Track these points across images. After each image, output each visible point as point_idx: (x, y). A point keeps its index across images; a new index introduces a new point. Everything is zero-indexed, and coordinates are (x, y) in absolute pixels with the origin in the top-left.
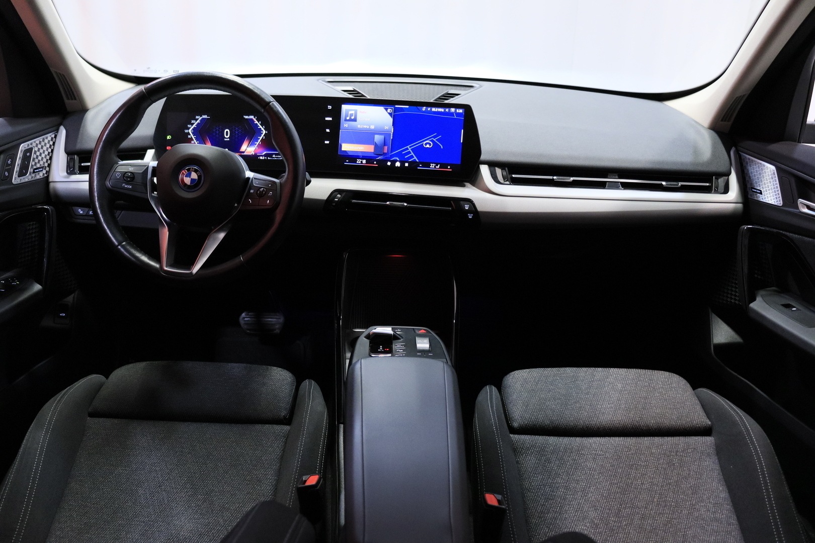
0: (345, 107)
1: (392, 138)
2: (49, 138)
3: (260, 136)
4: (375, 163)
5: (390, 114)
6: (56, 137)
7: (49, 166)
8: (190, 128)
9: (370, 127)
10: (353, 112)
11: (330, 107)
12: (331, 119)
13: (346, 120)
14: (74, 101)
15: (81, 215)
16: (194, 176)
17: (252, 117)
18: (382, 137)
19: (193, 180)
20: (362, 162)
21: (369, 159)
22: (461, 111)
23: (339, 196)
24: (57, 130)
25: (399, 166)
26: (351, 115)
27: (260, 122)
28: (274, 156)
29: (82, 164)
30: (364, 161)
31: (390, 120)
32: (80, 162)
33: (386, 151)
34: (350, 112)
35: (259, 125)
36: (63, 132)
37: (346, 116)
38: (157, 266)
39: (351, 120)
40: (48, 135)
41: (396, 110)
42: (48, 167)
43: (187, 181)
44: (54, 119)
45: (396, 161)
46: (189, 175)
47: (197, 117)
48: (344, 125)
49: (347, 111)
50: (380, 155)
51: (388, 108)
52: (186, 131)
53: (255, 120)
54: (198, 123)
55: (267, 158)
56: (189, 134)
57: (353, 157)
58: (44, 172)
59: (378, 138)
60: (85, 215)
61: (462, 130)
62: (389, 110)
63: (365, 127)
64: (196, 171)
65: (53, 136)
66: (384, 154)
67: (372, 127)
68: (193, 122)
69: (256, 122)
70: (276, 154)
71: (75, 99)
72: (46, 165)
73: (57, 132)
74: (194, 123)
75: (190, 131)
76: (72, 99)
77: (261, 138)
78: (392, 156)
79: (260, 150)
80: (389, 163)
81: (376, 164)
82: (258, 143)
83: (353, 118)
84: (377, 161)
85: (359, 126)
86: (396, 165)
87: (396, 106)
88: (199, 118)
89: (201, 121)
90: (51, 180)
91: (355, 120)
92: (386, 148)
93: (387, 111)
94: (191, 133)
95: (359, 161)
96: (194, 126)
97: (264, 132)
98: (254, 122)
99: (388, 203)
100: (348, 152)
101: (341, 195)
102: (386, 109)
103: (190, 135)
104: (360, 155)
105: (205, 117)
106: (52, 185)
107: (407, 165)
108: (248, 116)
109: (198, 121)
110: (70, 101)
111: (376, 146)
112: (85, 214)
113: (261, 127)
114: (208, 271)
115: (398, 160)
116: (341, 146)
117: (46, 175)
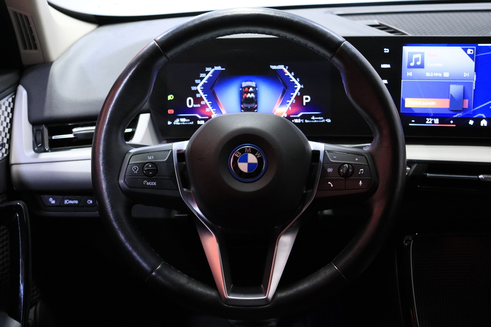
0: (407, 50)
1: (474, 88)
2: (7, 104)
3: (294, 92)
4: (452, 122)
5: (471, 56)
6: (14, 101)
7: (9, 141)
8: (198, 84)
9: (443, 75)
10: (419, 56)
11: (387, 51)
12: (388, 66)
13: (409, 67)
14: (33, 51)
15: (53, 206)
16: (252, 159)
17: (281, 67)
18: (461, 87)
19: (250, 165)
20: (433, 122)
21: (443, 117)
23: (408, 169)
24: (15, 92)
25: (486, 125)
26: (417, 59)
27: (293, 74)
28: (313, 118)
29: (54, 137)
30: (437, 121)
31: (472, 64)
32: (51, 134)
33: (466, 105)
34: (415, 56)
35: (291, 77)
36: (22, 93)
37: (410, 61)
38: (213, 294)
39: (416, 66)
40: (4, 100)
41: (479, 50)
42: (7, 143)
43: (243, 167)
44: (9, 77)
45: (481, 118)
46: (245, 160)
47: (207, 69)
48: (408, 74)
49: (411, 55)
50: (459, 111)
51: (467, 49)
52: (194, 88)
53: (286, 70)
54: (210, 78)
55: (304, 121)
56: (197, 92)
57: (421, 116)
58: (4, 150)
59: (455, 90)
60: (59, 206)
62: (469, 51)
63: (436, 75)
64: (253, 152)
65: (10, 100)
66: (464, 110)
67: (446, 75)
68: (202, 75)
69: (288, 73)
70: (316, 116)
71: (36, 48)
72: (5, 141)
73: (15, 94)
74: (204, 78)
75: (199, 88)
76: (31, 48)
77: (295, 95)
78: (475, 113)
79: (295, 110)
80: (471, 122)
81: (453, 124)
82: (290, 102)
83: (419, 63)
84: (454, 119)
85: (428, 75)
86: (482, 125)
87: (479, 45)
88: (211, 71)
89: (213, 74)
90: (13, 160)
91: (422, 66)
92: (466, 101)
93: (466, 52)
94: (200, 91)
95: (429, 121)
96: (204, 81)
97: (299, 86)
98: (285, 73)
99: (481, 176)
100: (413, 109)
101: (411, 167)
102: (465, 50)
103: (199, 93)
104: (431, 112)
105: (219, 68)
106: (14, 168)
108: (277, 65)
109: (209, 75)
110: (28, 51)
111: (452, 100)
112: (58, 204)
113: (293, 79)
114: (280, 295)
115: (484, 116)
116: (404, 101)
117: (5, 155)
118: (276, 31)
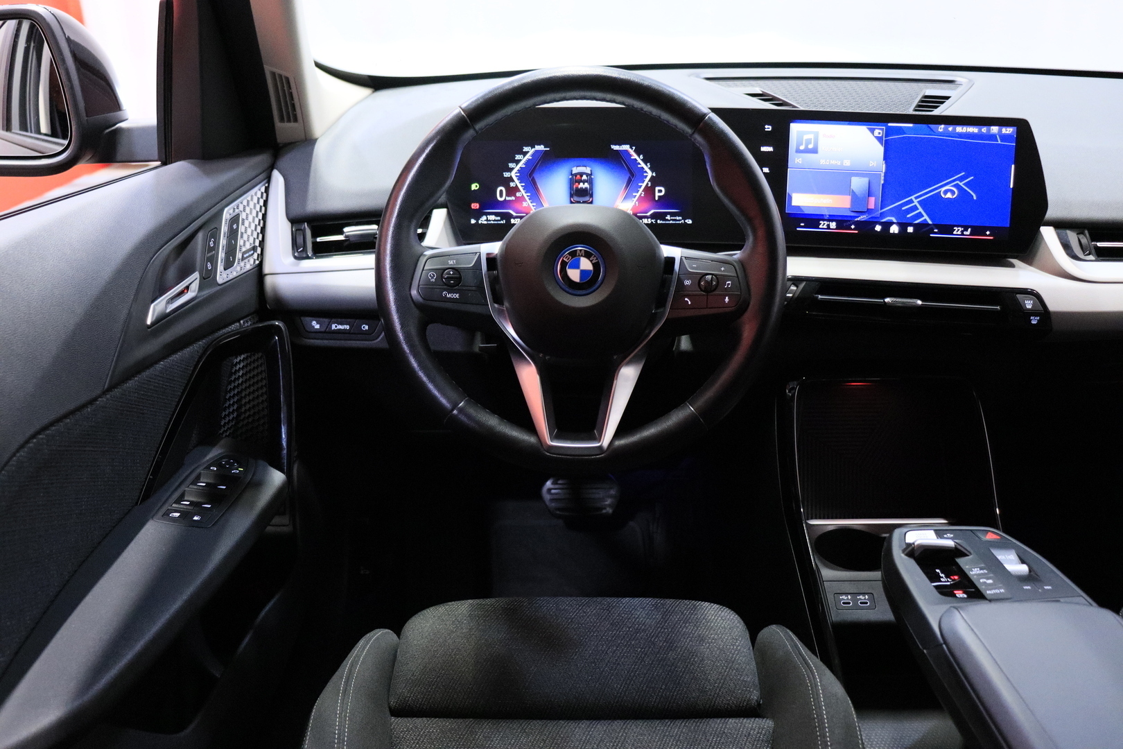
0: (796, 128)
1: (882, 182)
2: (259, 195)
3: (643, 182)
4: (853, 227)
5: (879, 139)
6: (267, 190)
7: (262, 243)
8: (513, 169)
9: (842, 163)
10: (811, 136)
11: (768, 128)
12: (770, 149)
13: (798, 151)
14: (292, 124)
15: (317, 332)
16: (586, 264)
17: (626, 147)
18: (865, 181)
19: (583, 273)
20: (828, 226)
21: (842, 221)
22: (1008, 131)
23: (793, 288)
24: (269, 179)
25: (897, 232)
26: (808, 142)
27: (641, 157)
28: (668, 217)
29: (319, 240)
30: (833, 225)
31: (879, 150)
32: (315, 234)
33: (872, 206)
34: (806, 137)
35: (639, 161)
36: (278, 179)
37: (799, 144)
38: (532, 439)
39: (807, 151)
40: (256, 189)
41: (889, 132)
42: (260, 246)
43: (574, 275)
44: (261, 159)
45: (891, 223)
46: (576, 266)
47: (526, 149)
48: (796, 160)
49: (801, 134)
50: (862, 213)
51: (874, 129)
52: (506, 175)
53: (632, 152)
54: (529, 161)
55: (656, 221)
56: (511, 179)
57: (813, 220)
58: (255, 256)
59: (858, 184)
60: (325, 332)
61: (1013, 166)
62: (877, 132)
63: (833, 162)
64: (588, 255)
65: (263, 189)
66: (869, 211)
67: (847, 163)
68: (518, 157)
69: (635, 156)
70: (672, 214)
71: (296, 120)
72: (257, 243)
73: (269, 182)
74: (520, 160)
75: (513, 174)
76: (289, 121)
77: (644, 185)
78: (883, 215)
79: (645, 206)
80: (878, 228)
81: (854, 229)
82: (638, 195)
83: (811, 146)
84: (857, 223)
85: (822, 162)
86: (891, 231)
87: (890, 124)
88: (530, 151)
89: (533, 155)
90: (267, 270)
91: (815, 151)
92: (872, 200)
93: (873, 133)
94: (515, 179)
95: (823, 225)
96: (521, 165)
97: (650, 174)
98: (631, 156)
99: (887, 300)
100: (804, 210)
101: (797, 287)
102: (872, 131)
103: (513, 181)
104: (826, 213)
105: (541, 148)
106: (269, 281)
107: (910, 230)
108: (620, 145)
109: (528, 156)
110: (287, 125)
111: (854, 197)
112: (323, 330)
113: (643, 165)
115: (895, 221)
116: (790, 198)
117: (257, 262)
118: (619, 98)
